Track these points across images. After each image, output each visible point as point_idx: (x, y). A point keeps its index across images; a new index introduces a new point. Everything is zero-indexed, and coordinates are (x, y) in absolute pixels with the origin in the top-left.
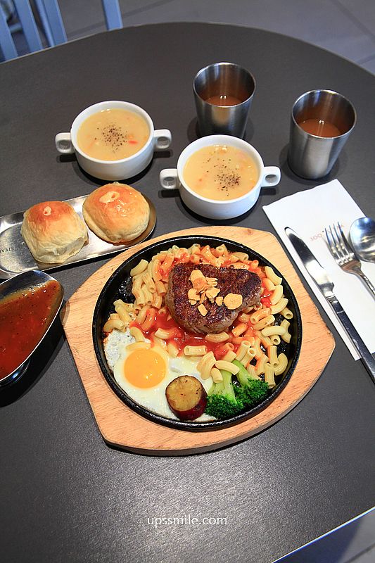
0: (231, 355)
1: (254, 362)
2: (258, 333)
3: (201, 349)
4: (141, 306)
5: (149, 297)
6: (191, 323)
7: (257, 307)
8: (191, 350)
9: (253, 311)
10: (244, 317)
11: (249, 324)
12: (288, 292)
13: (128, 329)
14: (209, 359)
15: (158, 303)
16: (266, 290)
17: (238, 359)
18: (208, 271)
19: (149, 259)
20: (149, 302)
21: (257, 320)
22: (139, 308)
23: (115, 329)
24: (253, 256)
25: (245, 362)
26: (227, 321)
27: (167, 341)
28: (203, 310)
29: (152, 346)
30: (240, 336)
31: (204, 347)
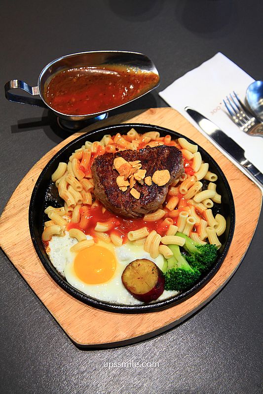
0: (173, 228)
1: (195, 229)
2: (191, 202)
3: (144, 231)
4: (73, 206)
5: (78, 196)
6: (128, 209)
7: (183, 178)
8: (135, 234)
9: (180, 183)
11: (180, 196)
12: (206, 158)
13: (67, 232)
14: (155, 237)
15: (88, 199)
16: (186, 161)
17: (180, 230)
18: (128, 156)
19: (66, 161)
20: (80, 201)
21: (186, 190)
22: (72, 209)
23: (54, 235)
24: (164, 132)
25: (187, 232)
26: (160, 198)
27: (108, 232)
28: (136, 194)
29: (96, 241)
30: (175, 209)
31: (145, 229)
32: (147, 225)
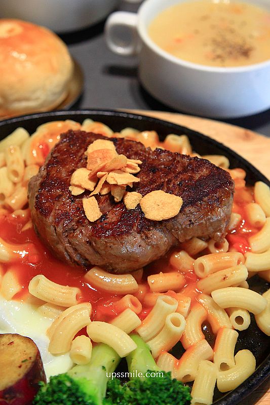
0: (130, 317)
1: (178, 350)
2: (206, 299)
3: (67, 293)
6: (60, 229)
7: (218, 246)
8: (42, 285)
9: (205, 252)
10: (182, 258)
11: (192, 279)
15: (16, 200)
17: (143, 332)
19: (31, 130)
24: (236, 161)
25: (158, 344)
26: (136, 244)
27: (6, 266)
28: (92, 210)
31: (75, 291)
32: (85, 291)
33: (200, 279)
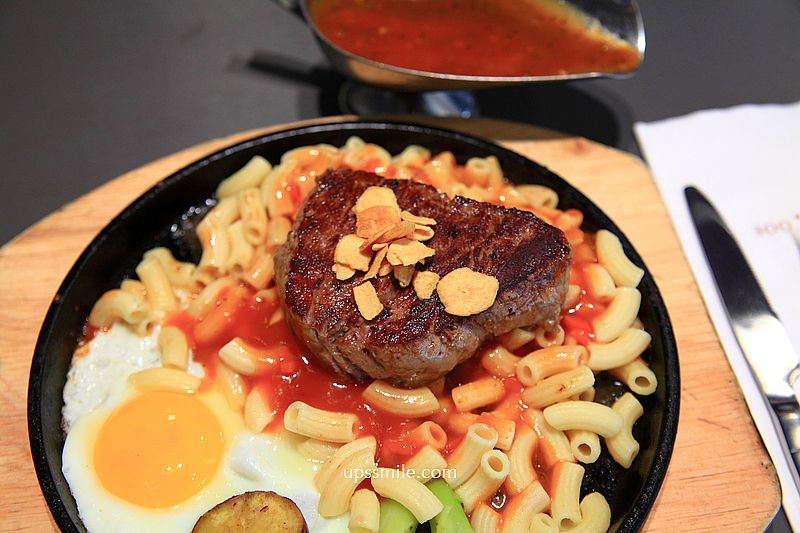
0: (429, 460)
1: (500, 499)
2: (535, 417)
3: (341, 423)
4: (213, 272)
5: (243, 252)
6: (323, 334)
7: (549, 336)
8: (304, 416)
9: (530, 347)
10: (499, 357)
11: (514, 386)
13: (158, 329)
14: (364, 452)
15: (259, 274)
16: (587, 296)
17: (450, 479)
18: (411, 195)
19: (275, 160)
20: (238, 267)
21: (537, 372)
22: (206, 279)
23: (123, 322)
24: (570, 198)
25: (472, 493)
26: (434, 351)
27: (250, 381)
28: (368, 302)
29: (204, 387)
31: (350, 419)
32: (364, 416)
33: (525, 387)
